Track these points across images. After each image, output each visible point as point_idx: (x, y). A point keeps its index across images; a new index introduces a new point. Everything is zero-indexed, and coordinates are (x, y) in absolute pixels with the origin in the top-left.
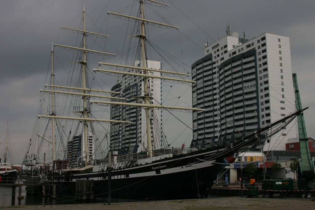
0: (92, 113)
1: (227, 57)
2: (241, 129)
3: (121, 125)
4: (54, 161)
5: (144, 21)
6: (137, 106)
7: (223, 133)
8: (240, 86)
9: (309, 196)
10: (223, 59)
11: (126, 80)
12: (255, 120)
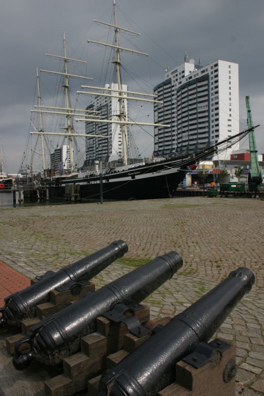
0: (75, 129)
1: (184, 81)
2: (195, 142)
3: (94, 139)
4: (45, 170)
5: (118, 49)
6: (108, 123)
7: (180, 145)
8: (194, 106)
9: (257, 197)
10: (180, 83)
11: (98, 101)
12: (207, 135)
